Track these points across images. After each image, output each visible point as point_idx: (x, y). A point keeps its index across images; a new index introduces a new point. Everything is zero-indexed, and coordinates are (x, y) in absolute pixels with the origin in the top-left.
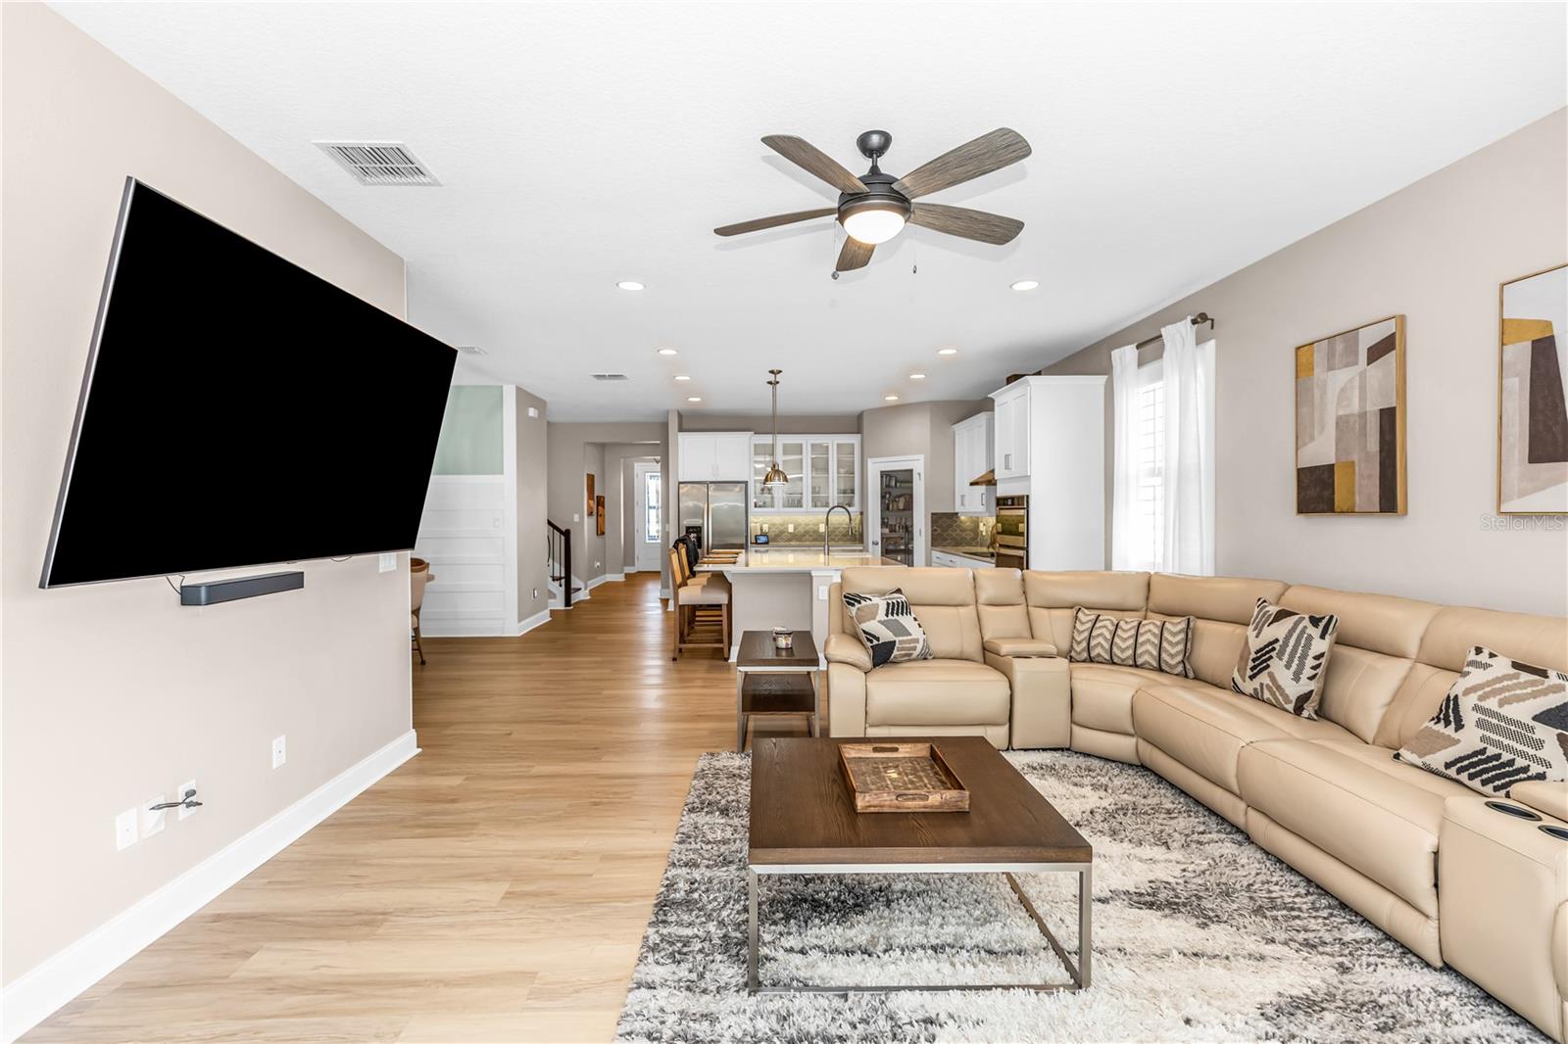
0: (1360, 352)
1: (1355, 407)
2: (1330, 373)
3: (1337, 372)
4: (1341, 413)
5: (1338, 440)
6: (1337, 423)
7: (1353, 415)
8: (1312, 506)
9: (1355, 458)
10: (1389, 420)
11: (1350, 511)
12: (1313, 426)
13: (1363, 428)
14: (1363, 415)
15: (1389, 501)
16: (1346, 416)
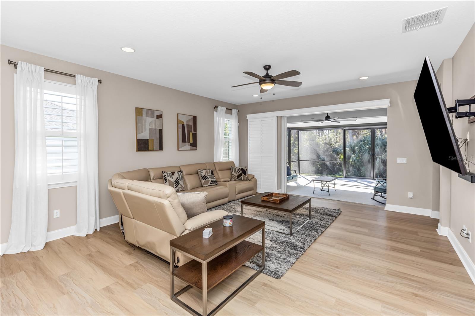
0: (155, 116)
1: (154, 127)
2: (147, 118)
3: (149, 118)
4: (150, 128)
5: (150, 134)
6: (149, 130)
7: (153, 129)
8: (142, 149)
9: (154, 138)
10: (161, 131)
11: (153, 150)
12: (142, 129)
13: (156, 132)
14: (156, 129)
15: (161, 148)
16: (152, 129)
